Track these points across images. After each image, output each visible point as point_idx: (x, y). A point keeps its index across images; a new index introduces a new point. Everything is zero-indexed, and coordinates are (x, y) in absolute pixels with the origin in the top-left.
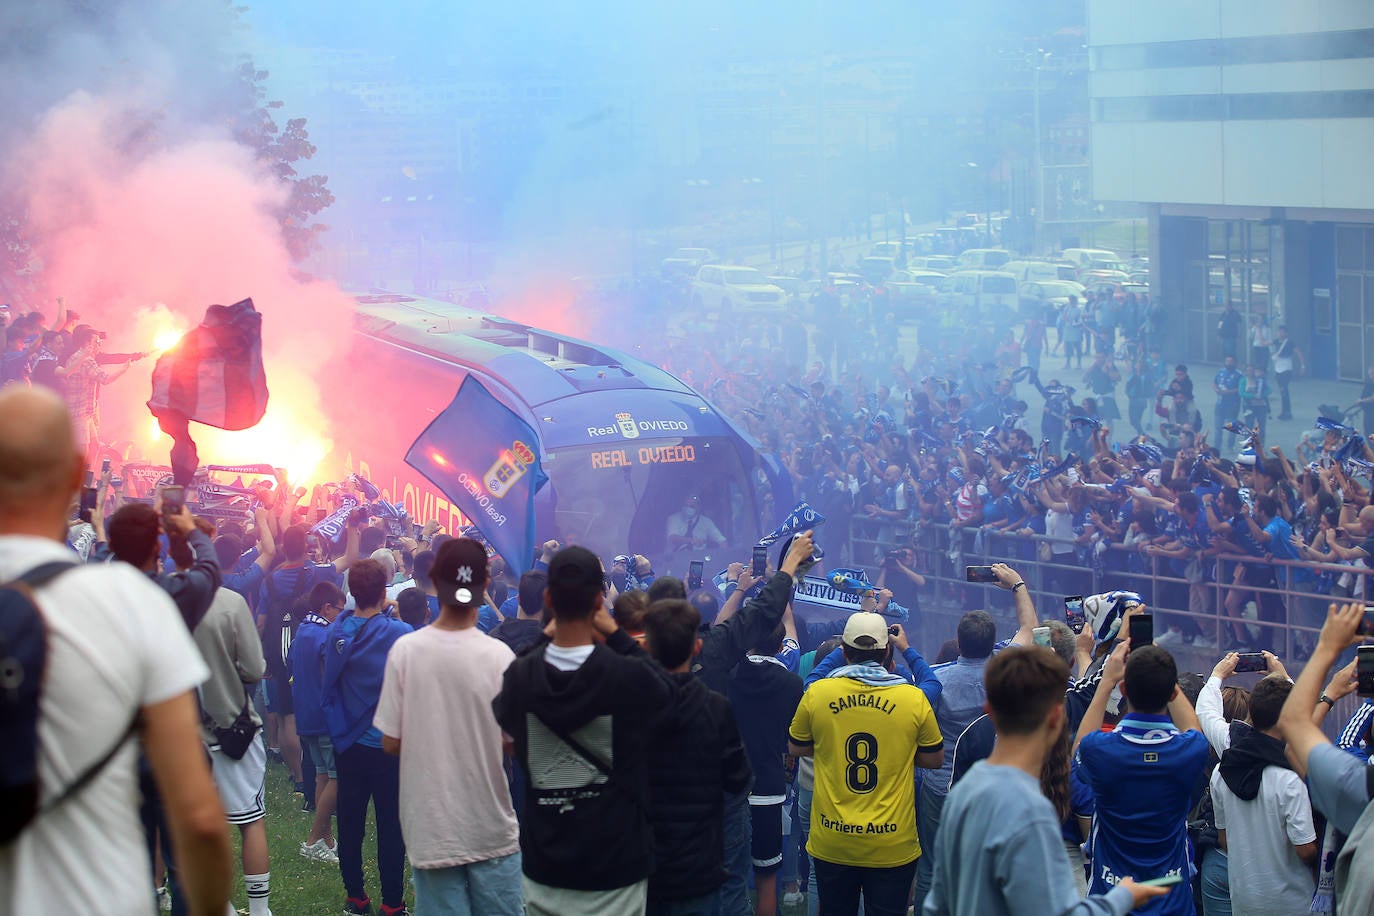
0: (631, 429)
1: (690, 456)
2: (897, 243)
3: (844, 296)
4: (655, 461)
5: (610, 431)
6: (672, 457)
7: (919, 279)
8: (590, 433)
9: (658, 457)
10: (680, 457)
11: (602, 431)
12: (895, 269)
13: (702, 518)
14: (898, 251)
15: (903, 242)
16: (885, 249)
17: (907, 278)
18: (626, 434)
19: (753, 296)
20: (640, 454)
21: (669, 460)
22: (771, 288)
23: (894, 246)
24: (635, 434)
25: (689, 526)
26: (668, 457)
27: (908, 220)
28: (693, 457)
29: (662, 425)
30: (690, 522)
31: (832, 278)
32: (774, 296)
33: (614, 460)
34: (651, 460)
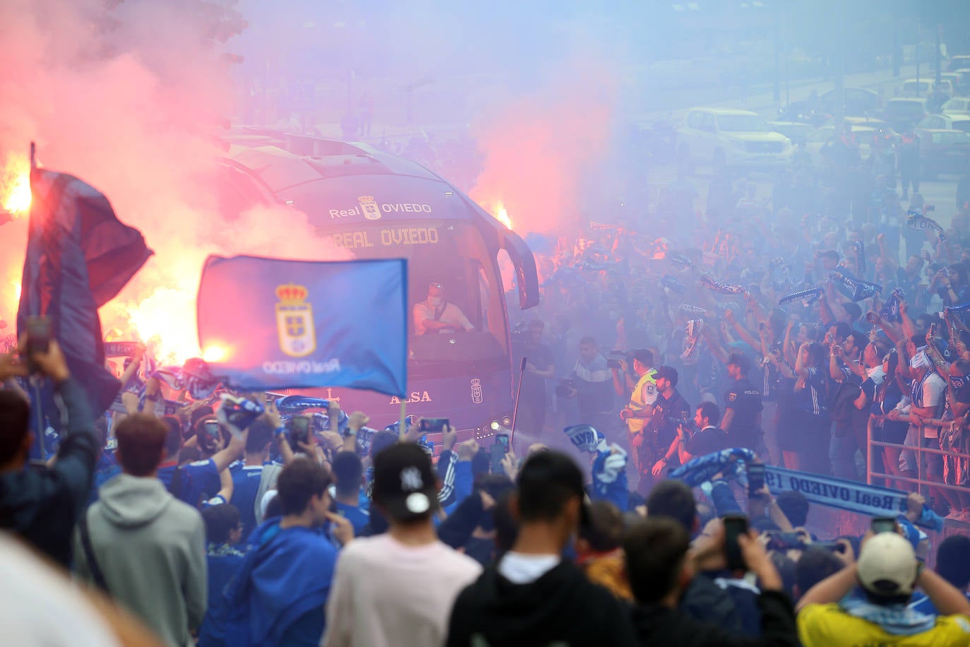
0: (374, 211)
1: (433, 238)
2: (930, 81)
3: (862, 146)
4: (398, 242)
5: (353, 213)
6: (416, 239)
7: (956, 125)
8: (332, 214)
9: (401, 239)
10: (423, 238)
11: (343, 213)
12: (927, 113)
13: (449, 305)
14: (930, 90)
15: (938, 78)
16: (917, 88)
17: (942, 124)
18: (368, 216)
19: (753, 146)
20: (383, 236)
21: (413, 242)
22: (774, 136)
23: (927, 84)
24: (378, 215)
25: (436, 315)
26: (411, 239)
27: (944, 52)
28: (437, 240)
29: (406, 208)
30: (436, 310)
31: (849, 125)
32: (778, 147)
33: (356, 241)
34: (393, 242)
